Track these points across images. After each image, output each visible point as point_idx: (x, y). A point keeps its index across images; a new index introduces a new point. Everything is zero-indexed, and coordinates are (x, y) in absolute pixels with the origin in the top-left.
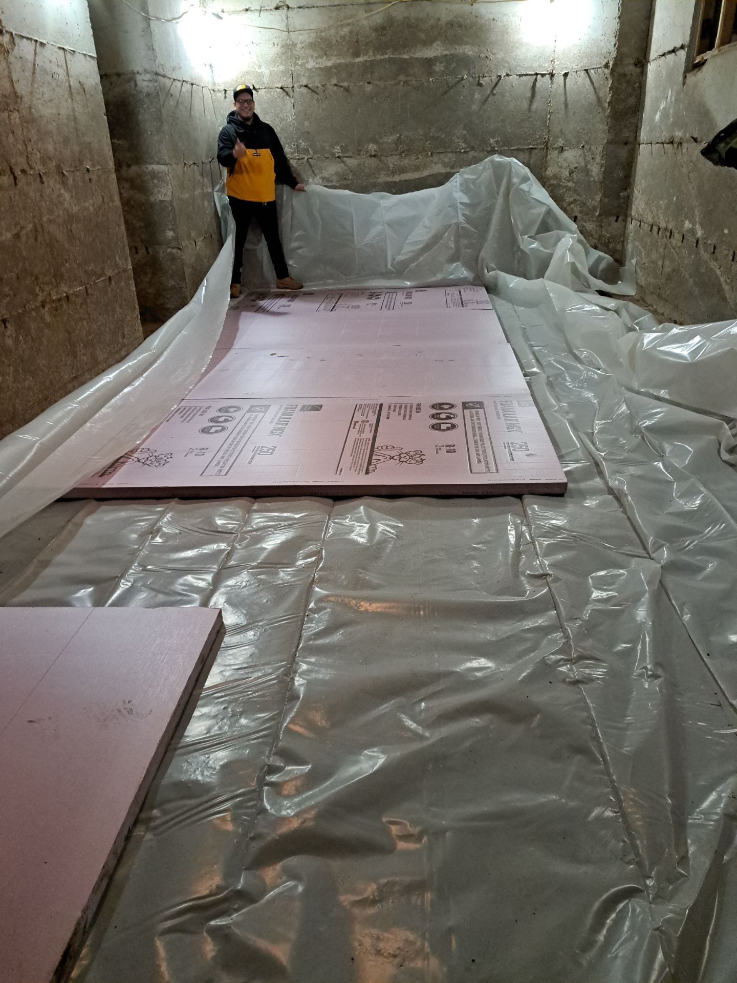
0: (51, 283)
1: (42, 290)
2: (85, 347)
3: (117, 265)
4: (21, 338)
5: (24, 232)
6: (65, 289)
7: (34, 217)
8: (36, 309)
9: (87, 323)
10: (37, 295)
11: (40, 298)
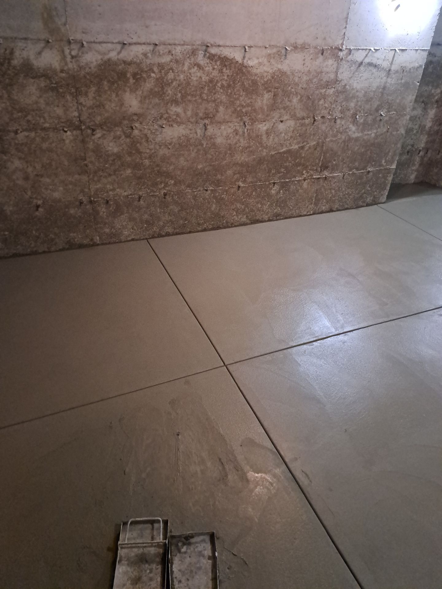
0: (316, 170)
1: (307, 172)
2: (327, 202)
3: (381, 165)
4: (281, 191)
5: (308, 145)
6: (326, 174)
7: (319, 139)
8: (299, 181)
9: (335, 191)
10: (303, 174)
11: (305, 176)
